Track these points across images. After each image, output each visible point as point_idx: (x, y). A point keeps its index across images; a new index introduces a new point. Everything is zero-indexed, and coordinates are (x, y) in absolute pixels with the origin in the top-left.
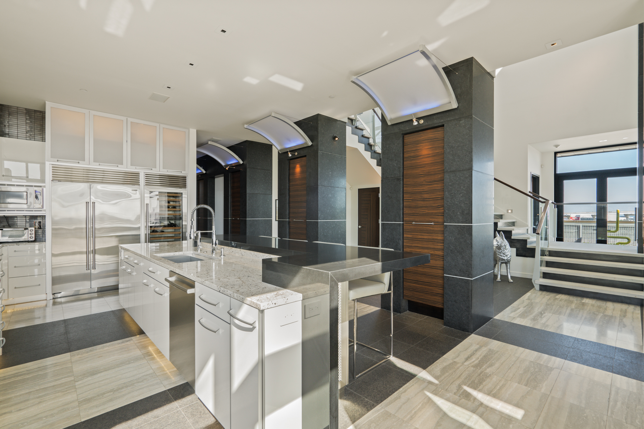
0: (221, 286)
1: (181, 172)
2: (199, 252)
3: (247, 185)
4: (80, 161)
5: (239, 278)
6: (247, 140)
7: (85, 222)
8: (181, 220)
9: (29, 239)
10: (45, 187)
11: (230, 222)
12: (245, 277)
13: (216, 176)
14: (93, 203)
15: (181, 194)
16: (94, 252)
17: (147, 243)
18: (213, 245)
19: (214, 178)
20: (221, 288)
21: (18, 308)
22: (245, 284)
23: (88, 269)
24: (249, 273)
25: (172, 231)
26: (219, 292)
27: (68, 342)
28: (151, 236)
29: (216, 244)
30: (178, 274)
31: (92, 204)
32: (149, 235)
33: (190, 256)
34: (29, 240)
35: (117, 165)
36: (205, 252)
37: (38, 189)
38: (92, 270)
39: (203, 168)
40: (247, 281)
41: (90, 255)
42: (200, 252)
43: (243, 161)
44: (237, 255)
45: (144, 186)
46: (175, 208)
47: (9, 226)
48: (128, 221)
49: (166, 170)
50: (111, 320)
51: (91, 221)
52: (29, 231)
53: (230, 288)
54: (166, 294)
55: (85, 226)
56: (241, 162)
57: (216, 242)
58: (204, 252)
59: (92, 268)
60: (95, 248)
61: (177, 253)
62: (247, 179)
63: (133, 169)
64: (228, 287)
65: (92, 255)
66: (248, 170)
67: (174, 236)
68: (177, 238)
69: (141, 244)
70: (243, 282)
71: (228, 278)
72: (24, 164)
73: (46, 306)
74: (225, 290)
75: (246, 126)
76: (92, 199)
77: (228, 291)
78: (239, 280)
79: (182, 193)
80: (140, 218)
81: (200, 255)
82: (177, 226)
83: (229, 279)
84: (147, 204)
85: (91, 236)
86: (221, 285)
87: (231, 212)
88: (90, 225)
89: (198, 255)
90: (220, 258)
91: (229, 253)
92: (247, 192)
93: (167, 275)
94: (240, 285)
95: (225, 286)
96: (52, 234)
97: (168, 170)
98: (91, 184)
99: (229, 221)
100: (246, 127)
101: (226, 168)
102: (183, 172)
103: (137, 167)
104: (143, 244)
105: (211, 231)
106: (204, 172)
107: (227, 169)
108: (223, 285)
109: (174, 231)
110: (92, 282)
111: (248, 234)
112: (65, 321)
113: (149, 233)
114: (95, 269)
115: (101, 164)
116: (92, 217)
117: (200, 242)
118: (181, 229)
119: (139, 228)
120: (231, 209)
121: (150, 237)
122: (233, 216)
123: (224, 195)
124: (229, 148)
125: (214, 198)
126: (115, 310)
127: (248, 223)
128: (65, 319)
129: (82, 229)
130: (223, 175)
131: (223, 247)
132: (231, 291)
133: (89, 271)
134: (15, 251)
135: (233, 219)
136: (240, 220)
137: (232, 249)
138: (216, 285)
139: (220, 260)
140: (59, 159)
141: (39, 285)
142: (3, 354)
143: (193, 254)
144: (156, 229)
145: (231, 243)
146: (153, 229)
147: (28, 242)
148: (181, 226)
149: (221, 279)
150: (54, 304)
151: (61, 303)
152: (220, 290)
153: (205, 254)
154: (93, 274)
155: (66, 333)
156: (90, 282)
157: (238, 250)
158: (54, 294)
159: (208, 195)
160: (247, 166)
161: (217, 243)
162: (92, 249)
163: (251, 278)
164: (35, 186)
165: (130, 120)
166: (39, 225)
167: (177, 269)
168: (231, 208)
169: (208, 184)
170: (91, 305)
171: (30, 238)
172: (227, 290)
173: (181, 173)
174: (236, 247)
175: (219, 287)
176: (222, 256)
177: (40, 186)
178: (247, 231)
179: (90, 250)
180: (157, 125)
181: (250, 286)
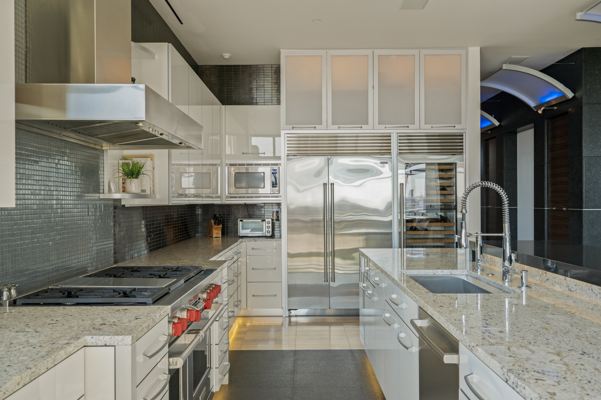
0: (510, 370)
1: (455, 127)
2: (479, 274)
3: (583, 140)
4: (316, 126)
5: (558, 355)
6: (582, 48)
7: (322, 212)
8: (455, 211)
9: (266, 233)
10: (280, 164)
11: (548, 214)
12: (573, 352)
13: (518, 130)
14: (331, 184)
15: (454, 165)
16: (334, 254)
17: (401, 248)
18: (504, 261)
19: (515, 133)
20: (510, 374)
21: (256, 322)
22: (573, 376)
23: (326, 281)
24: (586, 343)
25: (441, 229)
26: (507, 382)
27: (293, 387)
28: (408, 237)
29: (511, 261)
30: (432, 317)
31: (330, 186)
32: (405, 235)
33: (463, 278)
34: (266, 235)
35: (360, 126)
36: (490, 275)
37: (275, 167)
38: (331, 283)
39: (494, 118)
40: (579, 366)
41: (328, 258)
42: (481, 274)
43: (573, 91)
44: (557, 288)
45: (397, 155)
46: (445, 190)
47: (250, 217)
48: (375, 211)
49: (429, 126)
50: (347, 365)
51: (330, 211)
52: (266, 224)
53: (533, 381)
54: (413, 347)
55: (322, 218)
56: (570, 95)
57: (510, 256)
58: (488, 275)
59: (331, 280)
60: (335, 249)
61: (440, 271)
62: (584, 128)
63: (382, 130)
64: (526, 376)
65: (331, 258)
66: (585, 109)
67: (444, 239)
68: (447, 241)
69: (393, 249)
70: (569, 370)
71: (530, 347)
72: (271, 139)
73: (282, 325)
74: (520, 383)
75: (579, 16)
76: (331, 180)
77: (527, 387)
78: (557, 358)
79: (456, 163)
80: (392, 208)
81: (480, 280)
82: (448, 221)
83: (533, 352)
84: (401, 184)
85: (330, 232)
86: (511, 364)
87: (550, 195)
88: (328, 218)
89: (477, 278)
90: (517, 290)
91: (539, 282)
92: (583, 155)
93: (414, 314)
94: (559, 375)
95: (520, 372)
96: (288, 227)
97: (433, 126)
98: (329, 157)
99: (546, 212)
100: (579, 19)
101: (537, 111)
102: (458, 126)
103: (387, 126)
104: (396, 250)
105: (500, 235)
106: (497, 124)
107: (540, 112)
108: (516, 367)
109: (443, 229)
110: (331, 298)
111: (586, 242)
112: (295, 352)
113: (405, 231)
114: (334, 281)
115: (340, 126)
116: (330, 205)
117: (481, 253)
118: (455, 227)
119: (390, 224)
120: (550, 190)
121: (407, 239)
122: (553, 203)
123: (535, 163)
124: (544, 71)
125: (516, 169)
126: (354, 350)
127: (585, 218)
128: (296, 349)
129: (319, 221)
130: (532, 125)
131: (526, 267)
132: (535, 392)
133: (328, 283)
134: (253, 248)
135: (553, 210)
136: (567, 211)
137: (546, 273)
138: (500, 363)
139: (520, 297)
140: (294, 126)
141: (275, 295)
142: (229, 384)
143: (469, 277)
144: (414, 224)
145: (545, 262)
146: (410, 225)
147: (266, 237)
148: (455, 222)
149: (513, 349)
150: (290, 323)
151: (297, 324)
152: (508, 378)
153: (489, 278)
154: (333, 287)
155: (294, 372)
156: (328, 299)
157: (560, 278)
158: (290, 310)
159: (505, 164)
160: (584, 101)
161: (513, 258)
162: (330, 250)
163: (591, 359)
164: (272, 165)
165: (378, 52)
166: (276, 215)
167: (429, 307)
168: (549, 188)
169: (504, 145)
170: (330, 335)
171: (267, 231)
172: (523, 385)
173: (453, 128)
174: (556, 271)
175: (505, 370)
176: (524, 289)
177: (276, 165)
178: (585, 235)
179: (328, 251)
180: (416, 52)
181: (586, 386)
